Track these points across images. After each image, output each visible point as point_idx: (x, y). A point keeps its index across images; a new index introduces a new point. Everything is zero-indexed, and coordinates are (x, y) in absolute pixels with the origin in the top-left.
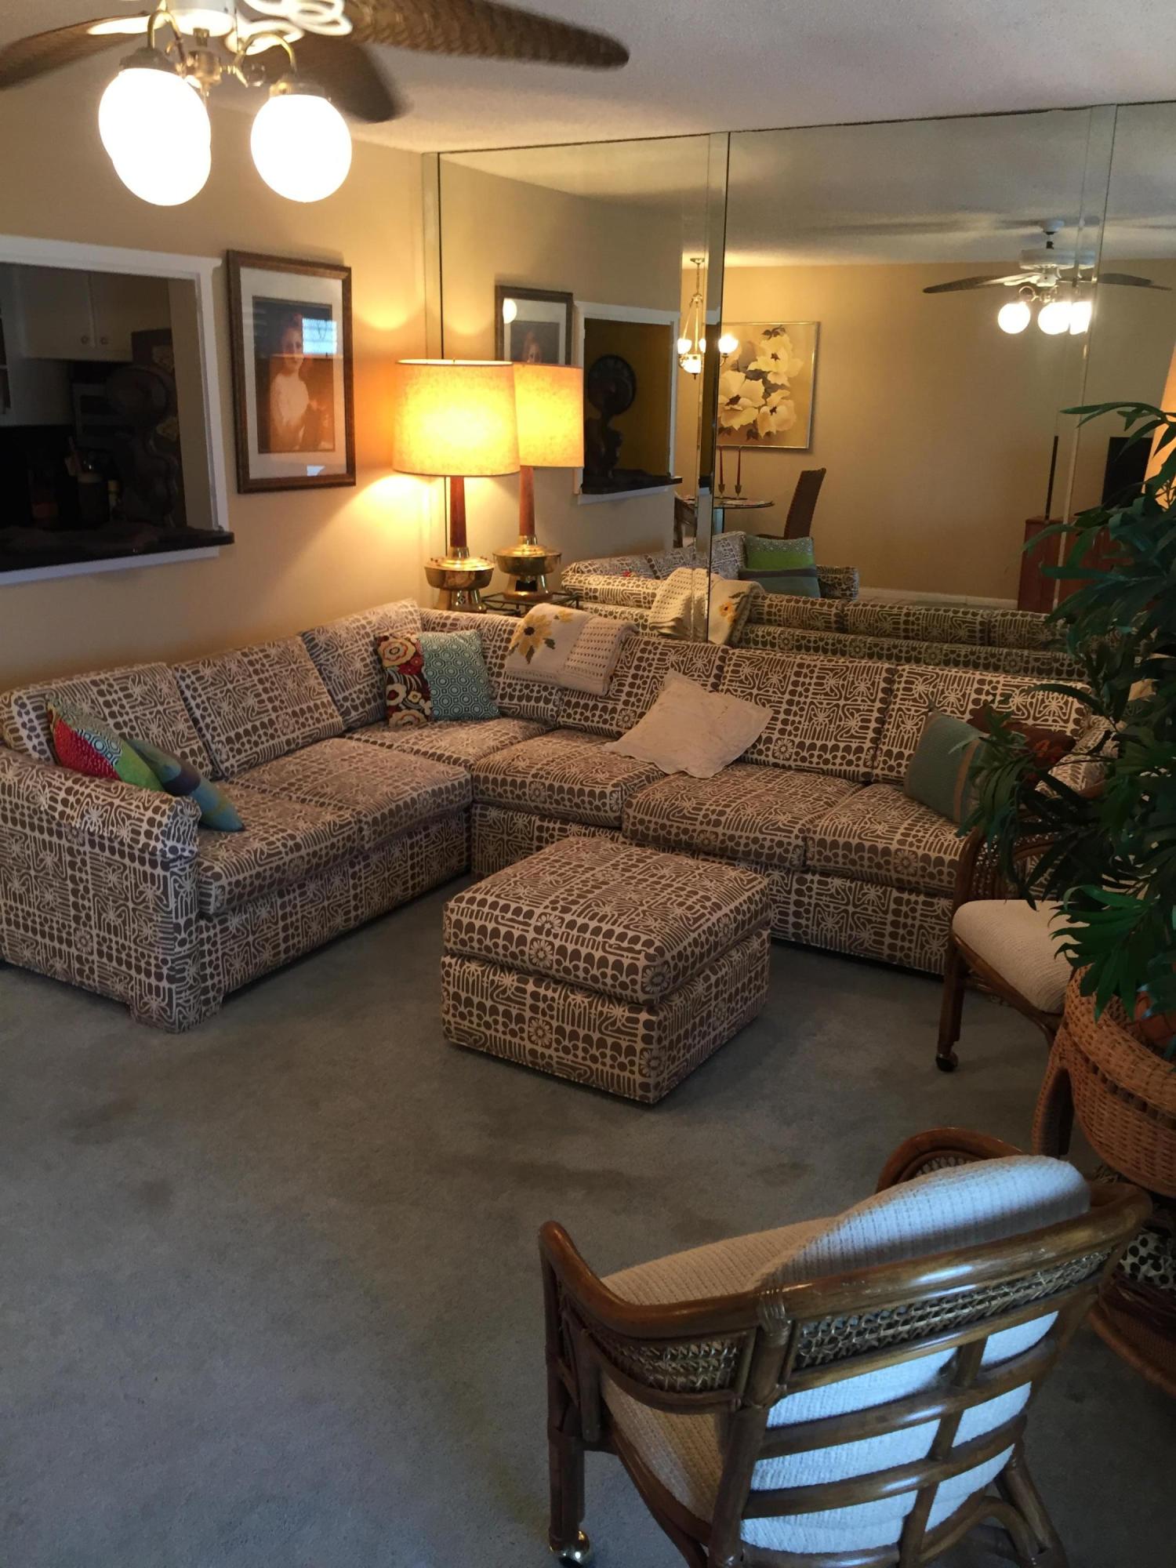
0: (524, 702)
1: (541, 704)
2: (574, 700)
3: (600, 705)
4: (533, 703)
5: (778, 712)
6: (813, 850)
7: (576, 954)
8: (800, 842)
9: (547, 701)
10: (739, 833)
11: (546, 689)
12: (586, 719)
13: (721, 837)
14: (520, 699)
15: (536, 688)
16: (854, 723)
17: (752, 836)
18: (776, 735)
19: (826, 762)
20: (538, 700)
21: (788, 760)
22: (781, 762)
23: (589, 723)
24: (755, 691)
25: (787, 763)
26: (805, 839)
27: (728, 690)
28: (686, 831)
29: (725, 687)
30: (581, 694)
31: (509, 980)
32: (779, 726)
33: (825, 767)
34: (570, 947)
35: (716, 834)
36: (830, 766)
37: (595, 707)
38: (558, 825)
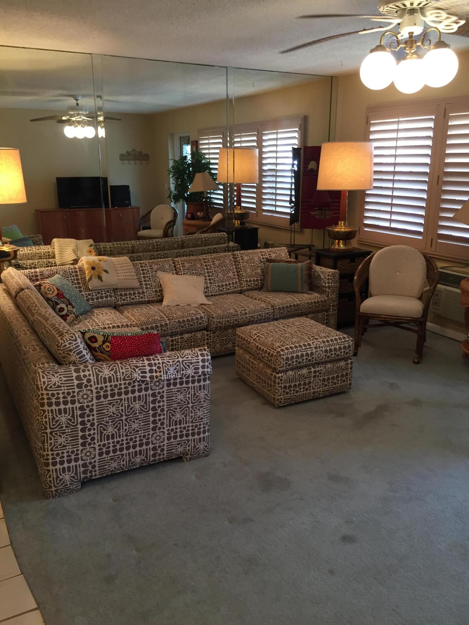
0: (100, 300)
1: (109, 298)
2: (123, 293)
3: (136, 292)
4: (104, 299)
5: (206, 277)
6: (276, 312)
7: (331, 350)
8: (272, 311)
9: (111, 297)
10: (254, 315)
11: (108, 292)
12: (133, 299)
13: (248, 318)
14: (97, 299)
15: (103, 293)
16: (231, 274)
17: (258, 314)
18: (209, 285)
19: (228, 289)
20: (106, 297)
21: (216, 292)
22: (213, 294)
23: (135, 300)
24: (194, 272)
25: (216, 294)
26: (273, 309)
27: (184, 274)
28: (236, 320)
29: (182, 273)
30: (126, 289)
31: (305, 371)
32: (209, 282)
33: (228, 291)
34: (328, 349)
35: (247, 317)
36: (230, 291)
37: (134, 293)
38: (179, 337)
